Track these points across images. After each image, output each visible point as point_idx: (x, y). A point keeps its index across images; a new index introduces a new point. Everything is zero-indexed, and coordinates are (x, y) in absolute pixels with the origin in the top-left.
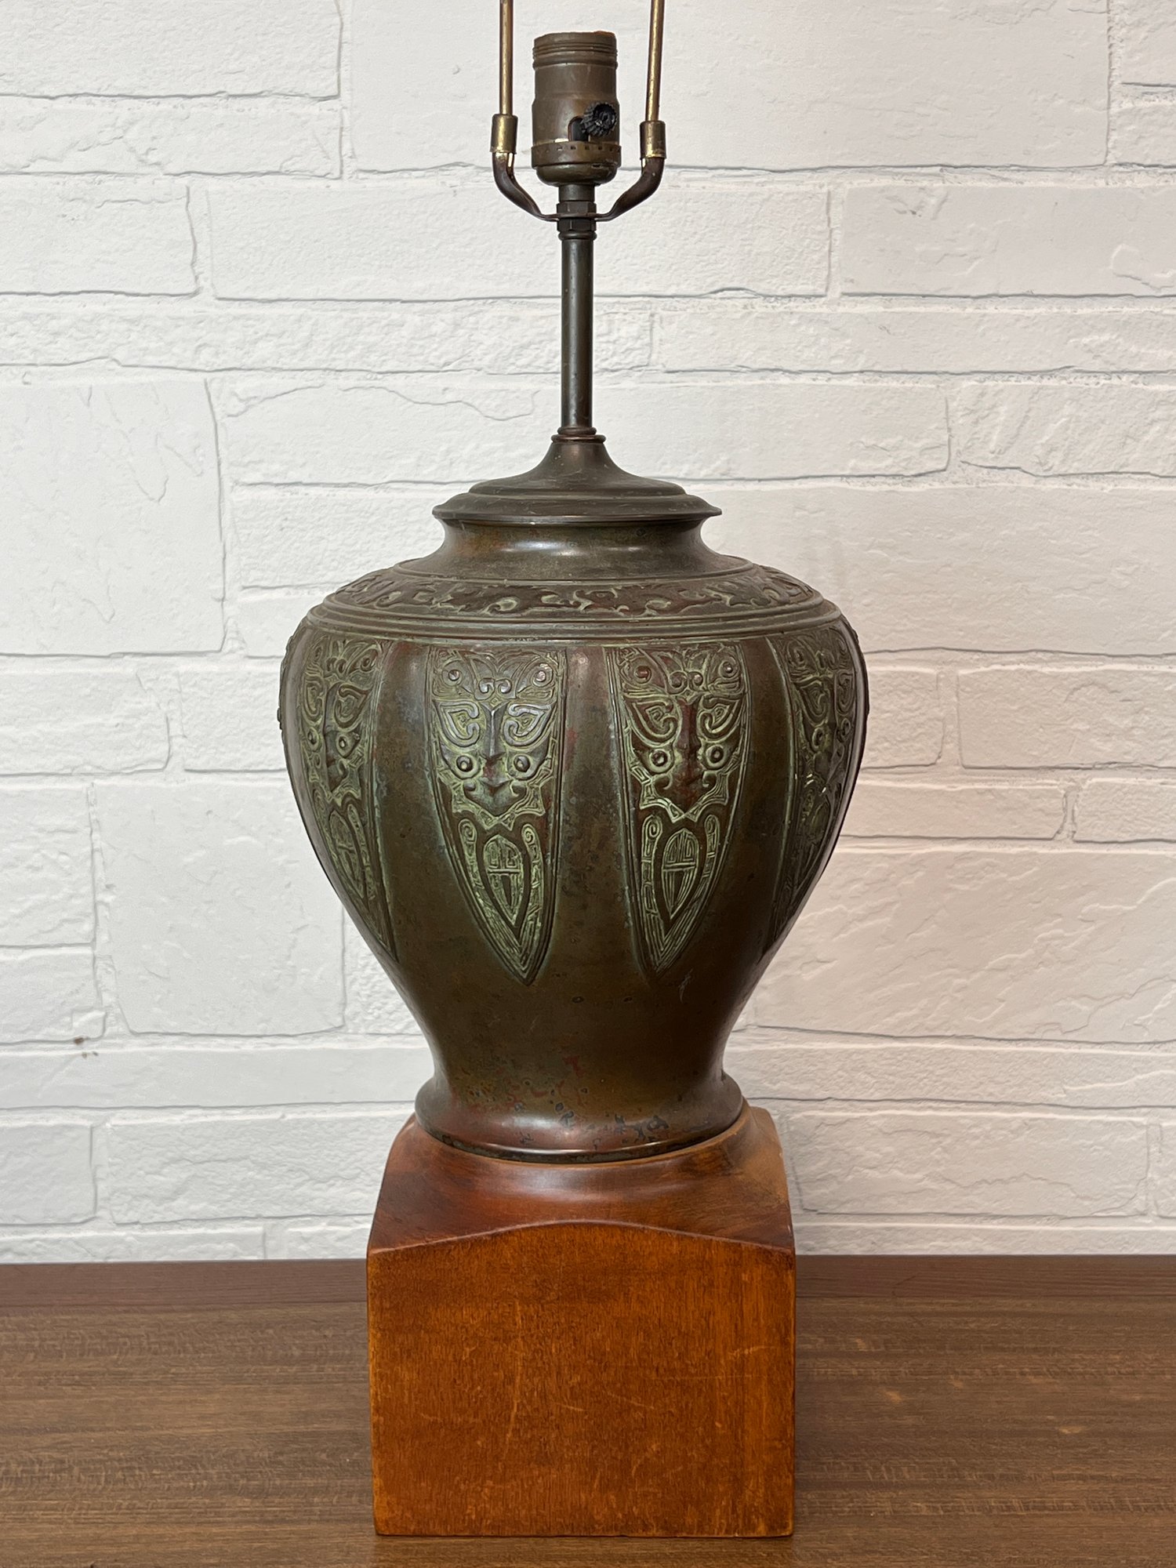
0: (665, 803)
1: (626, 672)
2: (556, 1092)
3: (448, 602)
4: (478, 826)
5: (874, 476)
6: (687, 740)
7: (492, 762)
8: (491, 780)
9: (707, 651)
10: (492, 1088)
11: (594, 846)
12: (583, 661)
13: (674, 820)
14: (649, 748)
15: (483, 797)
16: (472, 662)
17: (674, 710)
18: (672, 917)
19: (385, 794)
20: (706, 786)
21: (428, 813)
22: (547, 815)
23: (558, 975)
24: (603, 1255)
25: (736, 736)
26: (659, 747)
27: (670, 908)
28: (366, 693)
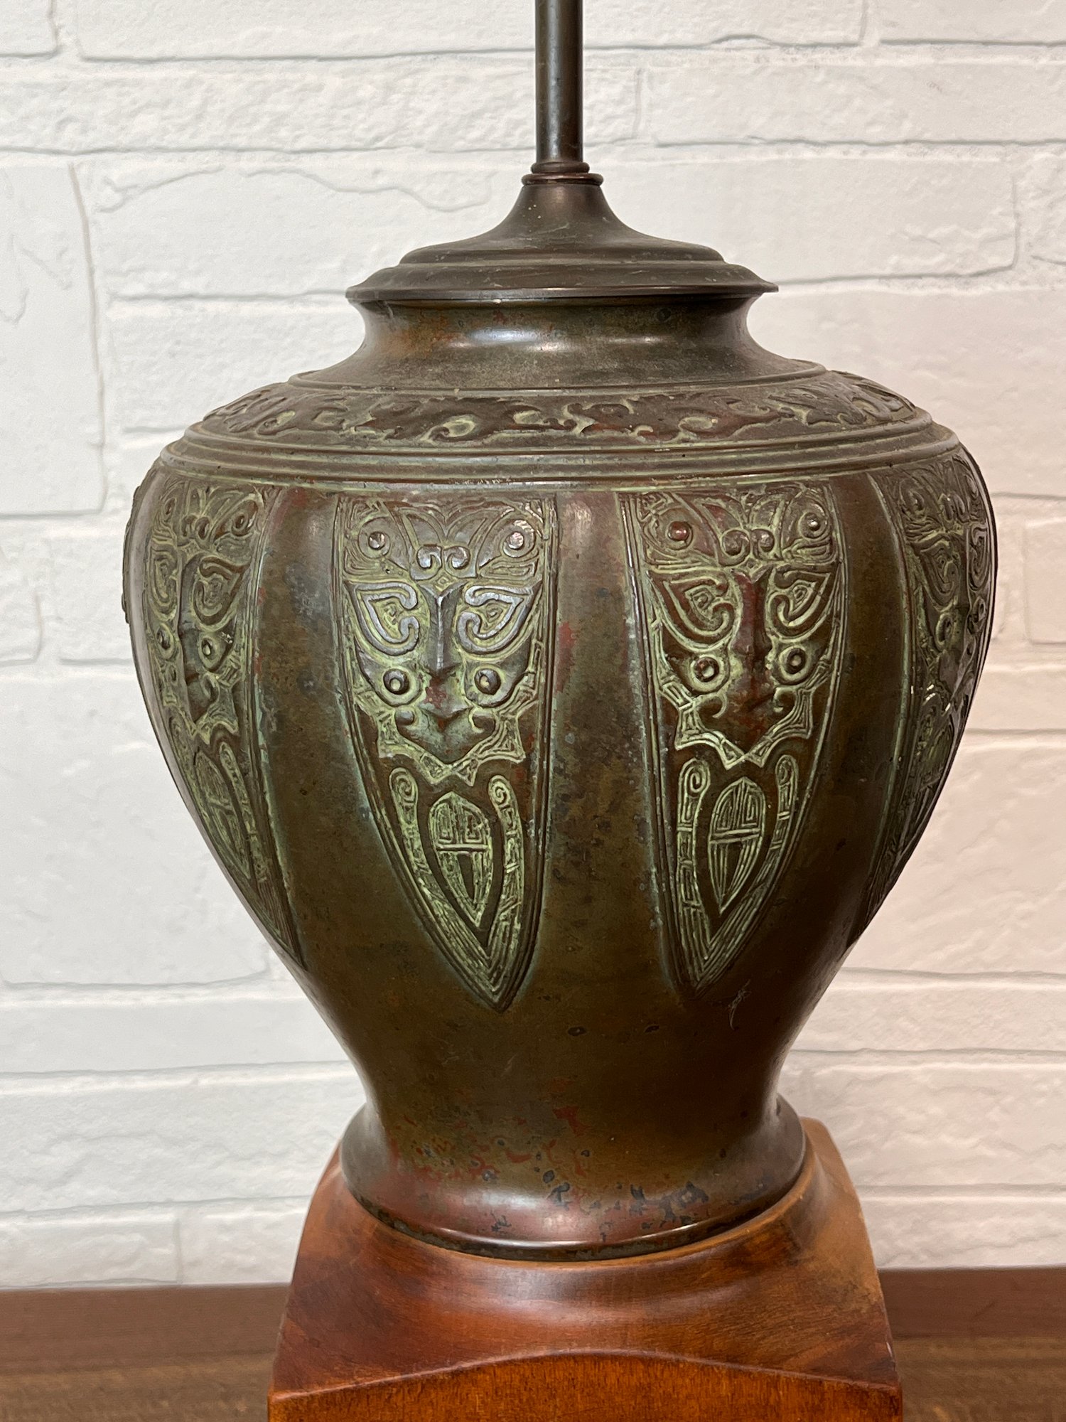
0: (715, 739)
1: (654, 532)
2: (544, 1155)
3: (367, 424)
4: (420, 779)
5: (920, 276)
6: (750, 639)
7: (440, 678)
8: (437, 708)
9: (777, 497)
10: (449, 1147)
11: (603, 807)
12: (583, 516)
13: (728, 764)
14: (691, 654)
15: (427, 734)
16: (405, 520)
17: (729, 592)
18: (723, 909)
19: (274, 728)
20: (779, 710)
21: (342, 759)
22: (528, 762)
23: (547, 998)
24: (618, 1399)
25: (824, 632)
26: (706, 652)
27: (719, 897)
28: (241, 570)
